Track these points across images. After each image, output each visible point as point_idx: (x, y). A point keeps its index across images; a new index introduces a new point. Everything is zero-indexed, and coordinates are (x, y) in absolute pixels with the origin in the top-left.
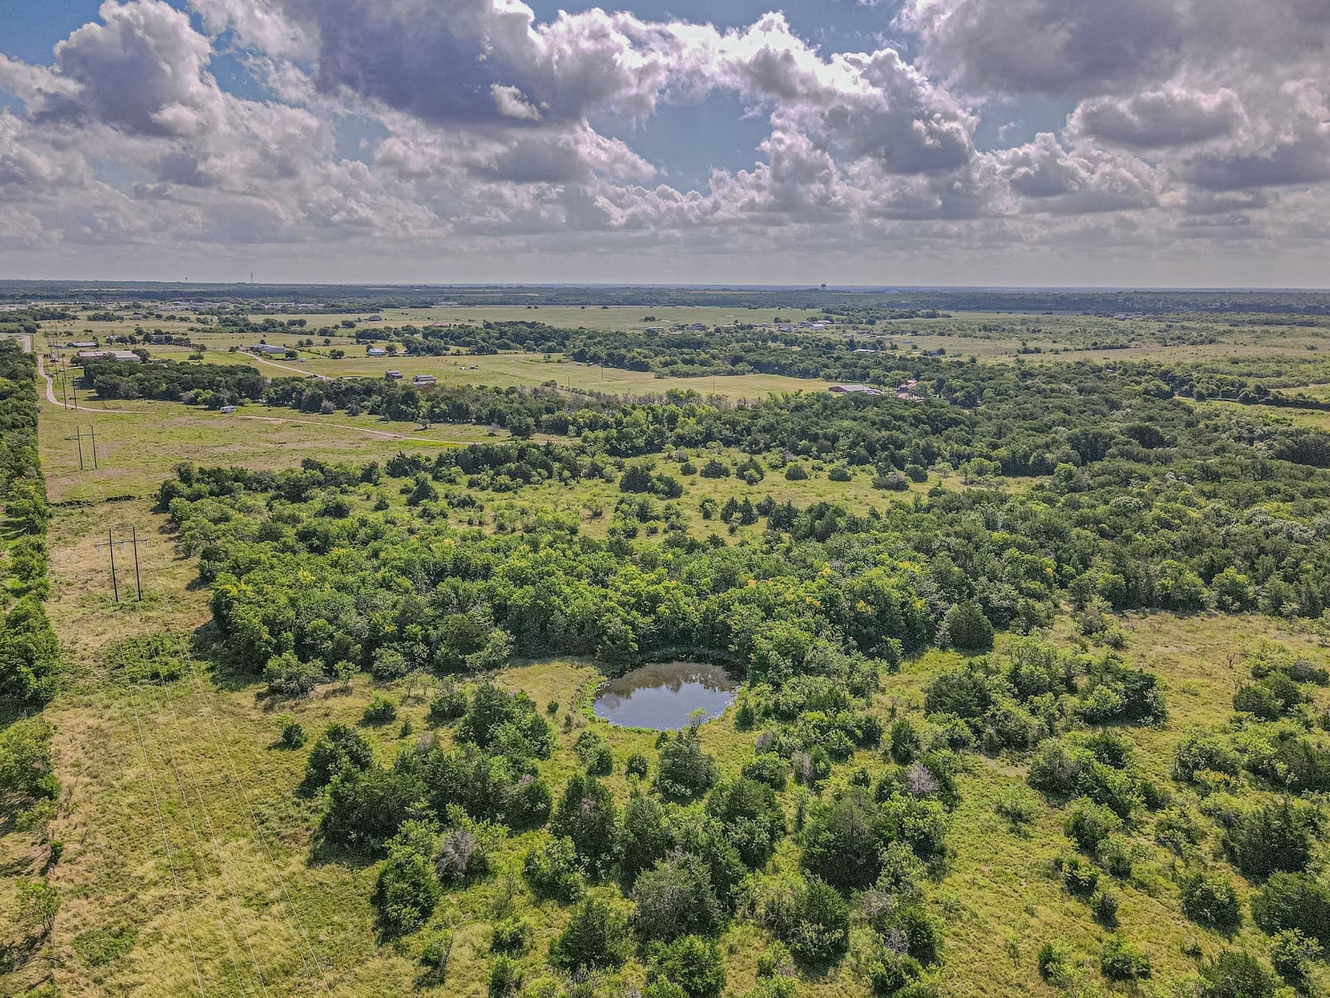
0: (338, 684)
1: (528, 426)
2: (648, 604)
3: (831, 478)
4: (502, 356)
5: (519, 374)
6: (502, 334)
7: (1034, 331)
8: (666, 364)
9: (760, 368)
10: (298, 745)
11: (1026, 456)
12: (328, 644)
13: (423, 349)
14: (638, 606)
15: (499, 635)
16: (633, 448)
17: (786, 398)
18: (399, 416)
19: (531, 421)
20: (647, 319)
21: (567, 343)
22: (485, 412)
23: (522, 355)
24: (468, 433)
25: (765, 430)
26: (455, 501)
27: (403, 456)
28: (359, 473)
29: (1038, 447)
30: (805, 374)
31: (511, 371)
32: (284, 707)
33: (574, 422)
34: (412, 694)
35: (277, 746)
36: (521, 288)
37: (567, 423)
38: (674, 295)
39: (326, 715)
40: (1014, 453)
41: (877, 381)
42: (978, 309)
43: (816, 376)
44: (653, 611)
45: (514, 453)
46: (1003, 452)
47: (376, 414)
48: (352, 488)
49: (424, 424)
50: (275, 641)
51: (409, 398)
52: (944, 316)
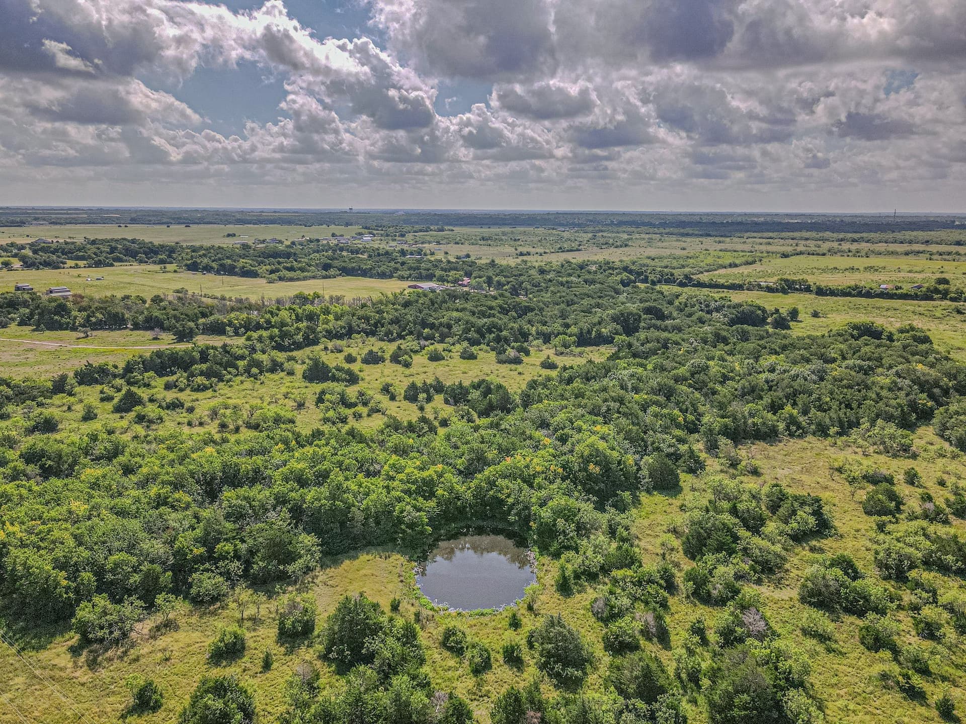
0: (159, 618)
1: (191, 329)
2: (426, 489)
3: (462, 357)
4: (118, 268)
5: (147, 283)
6: (113, 250)
7: (515, 240)
8: (272, 272)
9: (347, 272)
10: (156, 707)
11: (589, 332)
12: (136, 578)
13: (40, 263)
14: (419, 491)
15: (308, 540)
16: (294, 343)
17: (395, 296)
18: (54, 326)
19: (192, 324)
20: (229, 235)
21: (174, 256)
22: (141, 318)
23: (136, 267)
24: (132, 339)
25: (392, 322)
26: (164, 404)
27: (91, 365)
28: (49, 384)
29: (595, 325)
30: (383, 276)
31: (137, 280)
32: (110, 660)
33: (230, 324)
34: (245, 616)
35: (131, 711)
36: (101, 210)
37: (223, 325)
38: (238, 216)
39: (167, 660)
40: (581, 329)
41: (442, 280)
42: (466, 225)
43: (391, 277)
44: (432, 494)
45: (197, 356)
46: (574, 330)
47: (26, 325)
48: (48, 401)
49: (85, 332)
50: (74, 585)
51: (61, 309)
52: (449, 230)
